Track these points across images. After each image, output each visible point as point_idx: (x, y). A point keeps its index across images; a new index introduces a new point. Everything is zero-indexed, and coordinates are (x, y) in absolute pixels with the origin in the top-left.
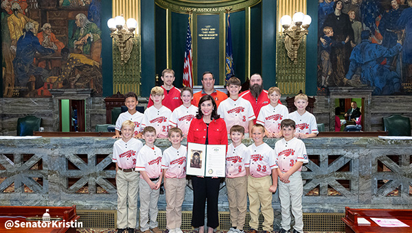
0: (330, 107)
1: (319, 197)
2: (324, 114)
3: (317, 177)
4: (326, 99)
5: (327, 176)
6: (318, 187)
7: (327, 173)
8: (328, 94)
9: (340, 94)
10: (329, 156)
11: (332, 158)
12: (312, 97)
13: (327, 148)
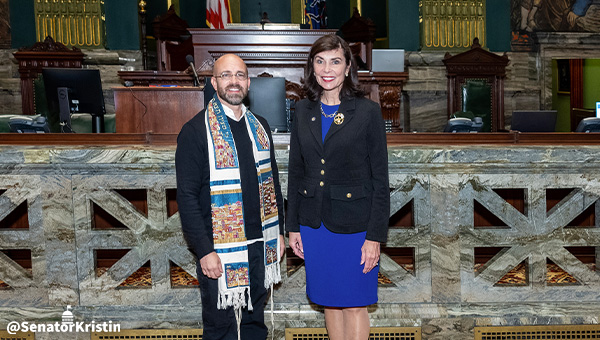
0: (541, 78)
1: (528, 288)
2: (528, 92)
3: (521, 241)
4: (532, 59)
5: (544, 238)
6: (524, 265)
7: (543, 230)
8: (534, 49)
9: (562, 49)
10: (548, 190)
11: (555, 196)
12: (501, 54)
13: (544, 171)
